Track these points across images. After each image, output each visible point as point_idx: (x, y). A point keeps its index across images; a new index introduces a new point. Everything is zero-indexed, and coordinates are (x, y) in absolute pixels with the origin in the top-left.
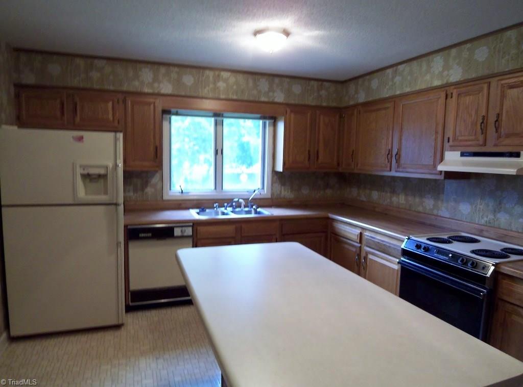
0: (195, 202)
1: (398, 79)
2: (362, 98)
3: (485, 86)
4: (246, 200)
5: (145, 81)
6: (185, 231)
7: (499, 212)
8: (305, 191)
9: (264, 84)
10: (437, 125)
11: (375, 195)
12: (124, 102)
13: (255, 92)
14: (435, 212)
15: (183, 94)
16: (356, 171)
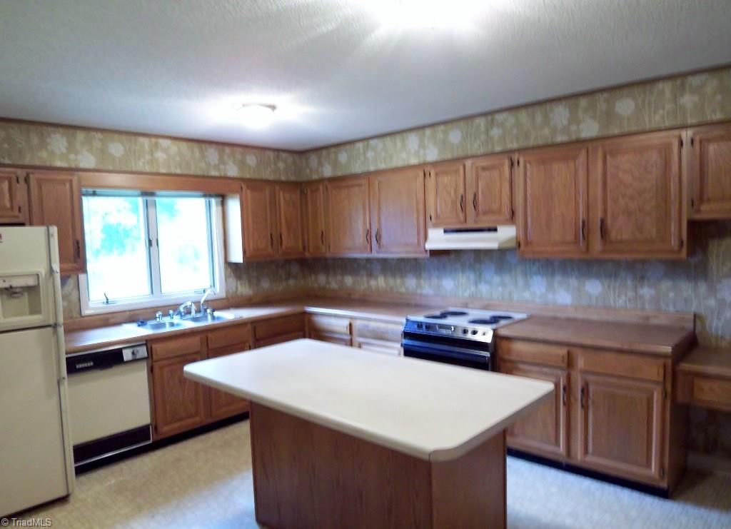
0: (128, 313)
1: (370, 154)
2: (328, 172)
3: (461, 168)
4: (197, 303)
5: (57, 150)
6: (138, 352)
7: (480, 283)
8: (265, 284)
9: (213, 155)
10: (417, 203)
11: (349, 280)
12: (27, 180)
13: (203, 165)
14: (419, 291)
15: (111, 168)
16: (328, 255)
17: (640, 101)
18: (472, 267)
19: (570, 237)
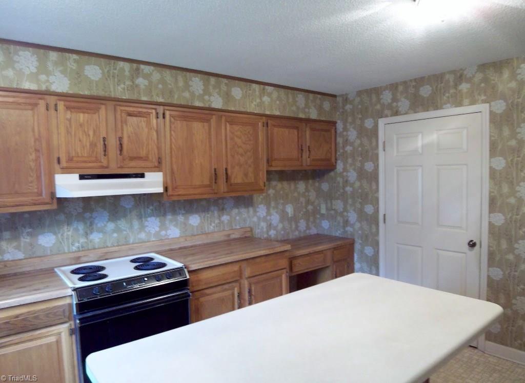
7: (91, 233)
17: (244, 91)
18: (80, 217)
19: (207, 182)
